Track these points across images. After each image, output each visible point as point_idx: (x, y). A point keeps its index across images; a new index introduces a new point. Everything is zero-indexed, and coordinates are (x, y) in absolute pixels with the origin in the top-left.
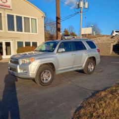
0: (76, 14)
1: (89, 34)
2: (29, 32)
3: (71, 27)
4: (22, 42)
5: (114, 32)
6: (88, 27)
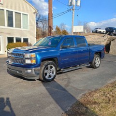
2: (20, 28)
6: (79, 25)
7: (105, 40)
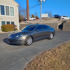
0: (38, 5)
1: (46, 18)
2: (9, 15)
3: (36, 13)
4: (5, 22)
5: (62, 16)
7: (60, 22)
